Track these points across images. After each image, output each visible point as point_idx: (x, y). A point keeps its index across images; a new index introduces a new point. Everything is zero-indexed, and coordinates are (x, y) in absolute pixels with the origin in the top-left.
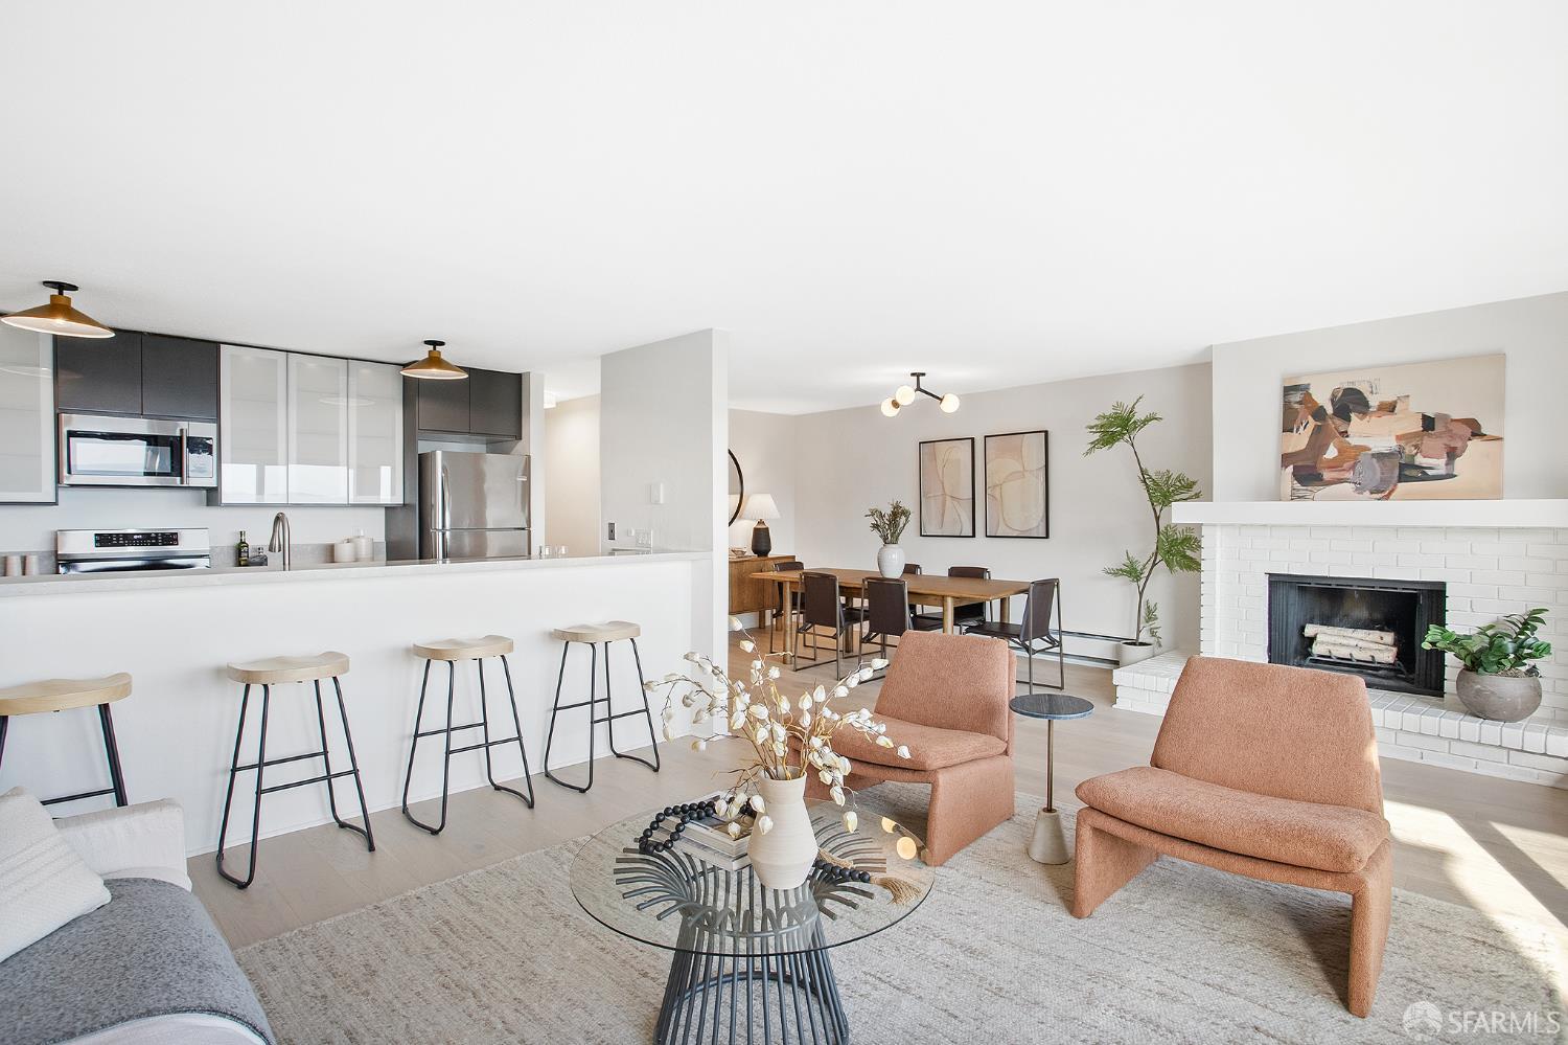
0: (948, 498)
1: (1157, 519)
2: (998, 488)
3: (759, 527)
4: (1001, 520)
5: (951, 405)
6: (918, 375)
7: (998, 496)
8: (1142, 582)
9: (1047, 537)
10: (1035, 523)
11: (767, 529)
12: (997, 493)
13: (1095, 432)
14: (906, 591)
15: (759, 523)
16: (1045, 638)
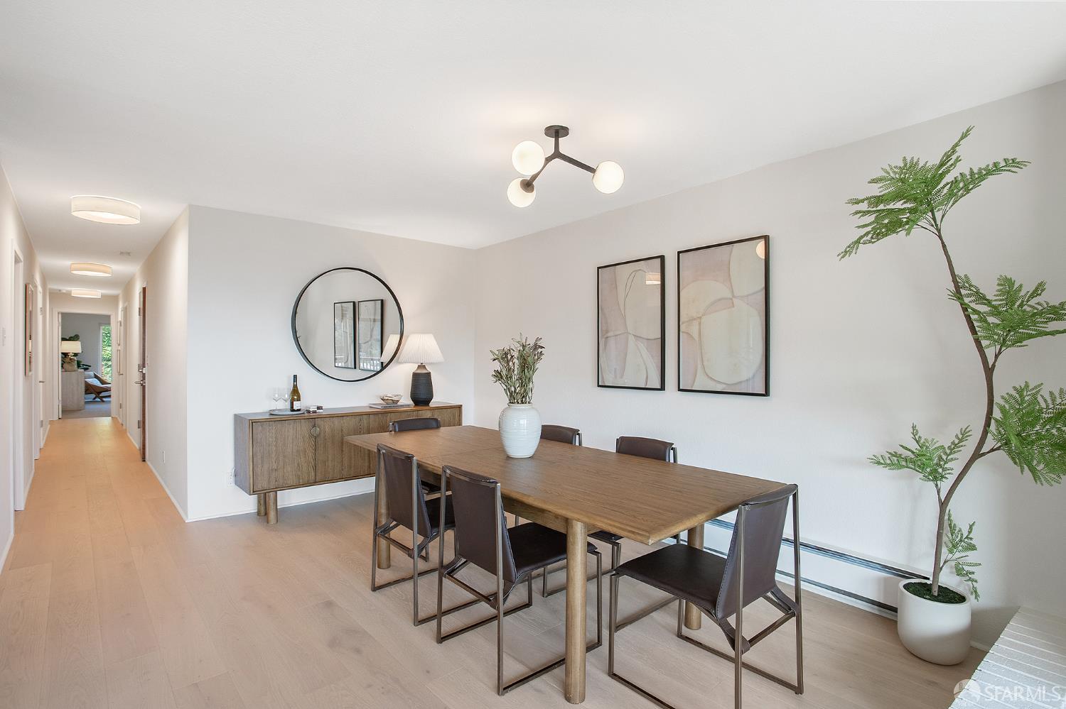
0: (631, 338)
1: (989, 371)
2: (696, 323)
3: (419, 371)
4: (699, 366)
5: (609, 179)
6: (557, 132)
7: (696, 335)
8: (945, 485)
9: (767, 393)
10: (750, 371)
11: (429, 374)
12: (694, 330)
13: (865, 213)
14: (499, 494)
15: (422, 366)
16: (769, 594)
